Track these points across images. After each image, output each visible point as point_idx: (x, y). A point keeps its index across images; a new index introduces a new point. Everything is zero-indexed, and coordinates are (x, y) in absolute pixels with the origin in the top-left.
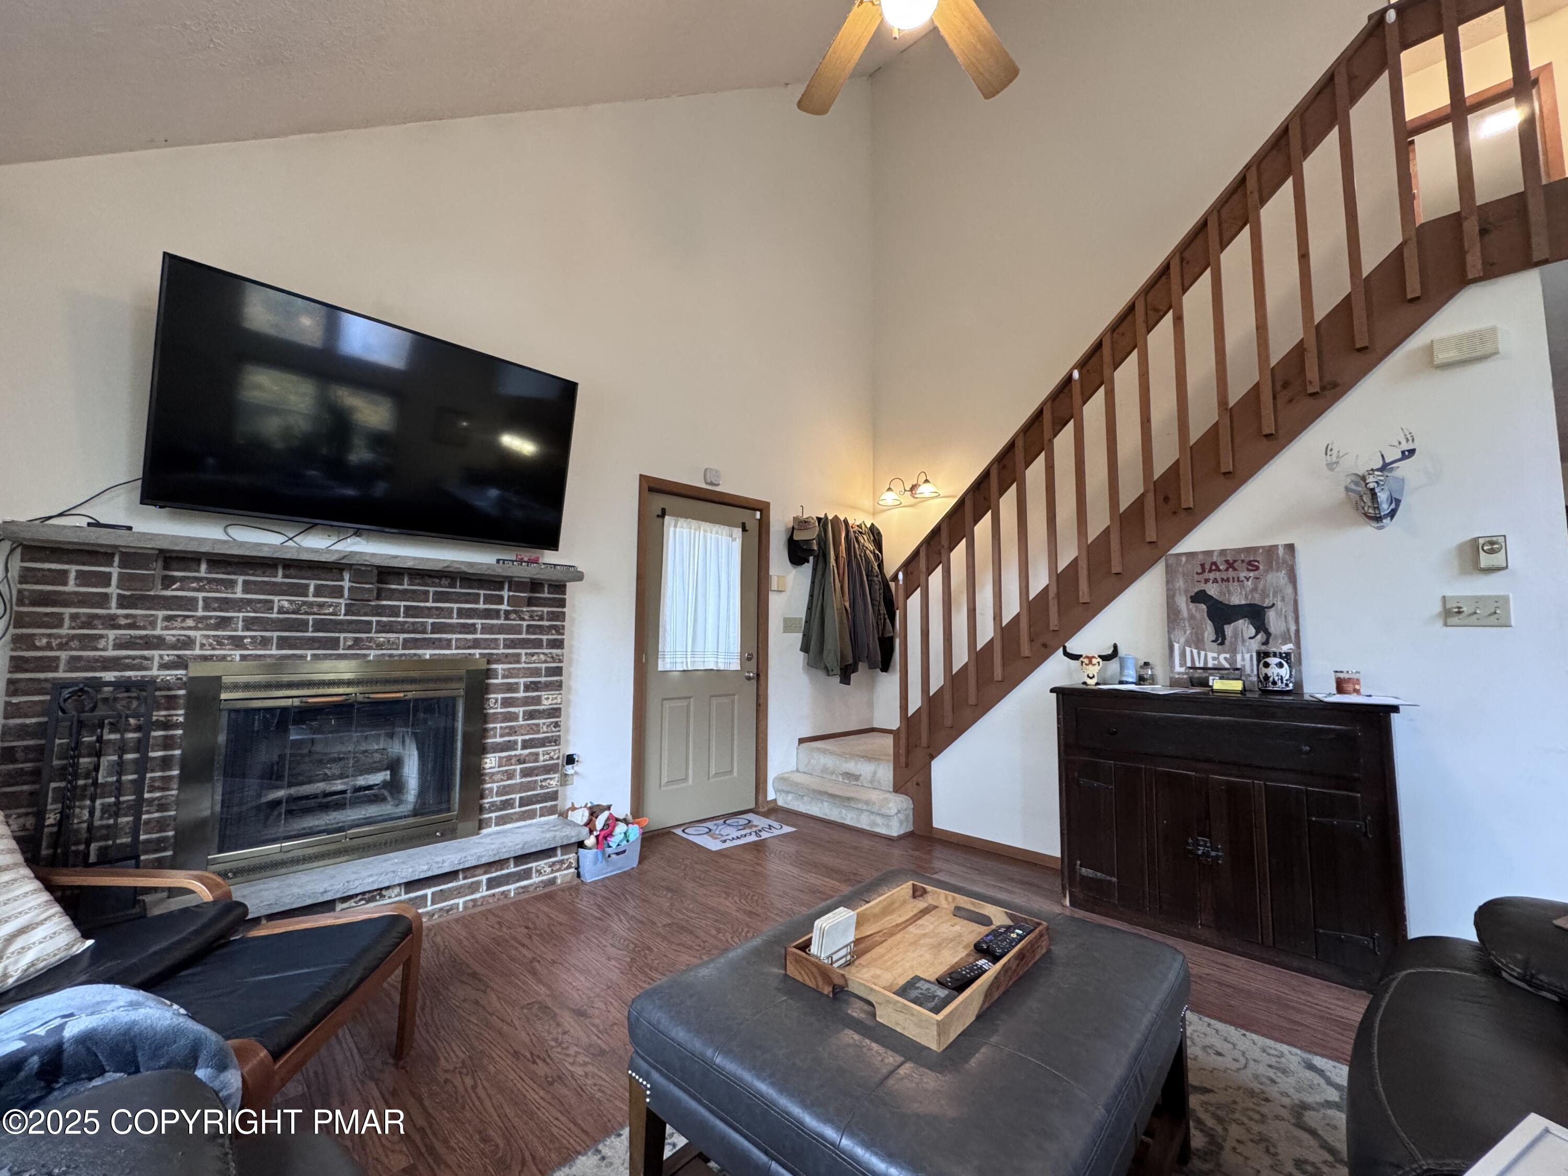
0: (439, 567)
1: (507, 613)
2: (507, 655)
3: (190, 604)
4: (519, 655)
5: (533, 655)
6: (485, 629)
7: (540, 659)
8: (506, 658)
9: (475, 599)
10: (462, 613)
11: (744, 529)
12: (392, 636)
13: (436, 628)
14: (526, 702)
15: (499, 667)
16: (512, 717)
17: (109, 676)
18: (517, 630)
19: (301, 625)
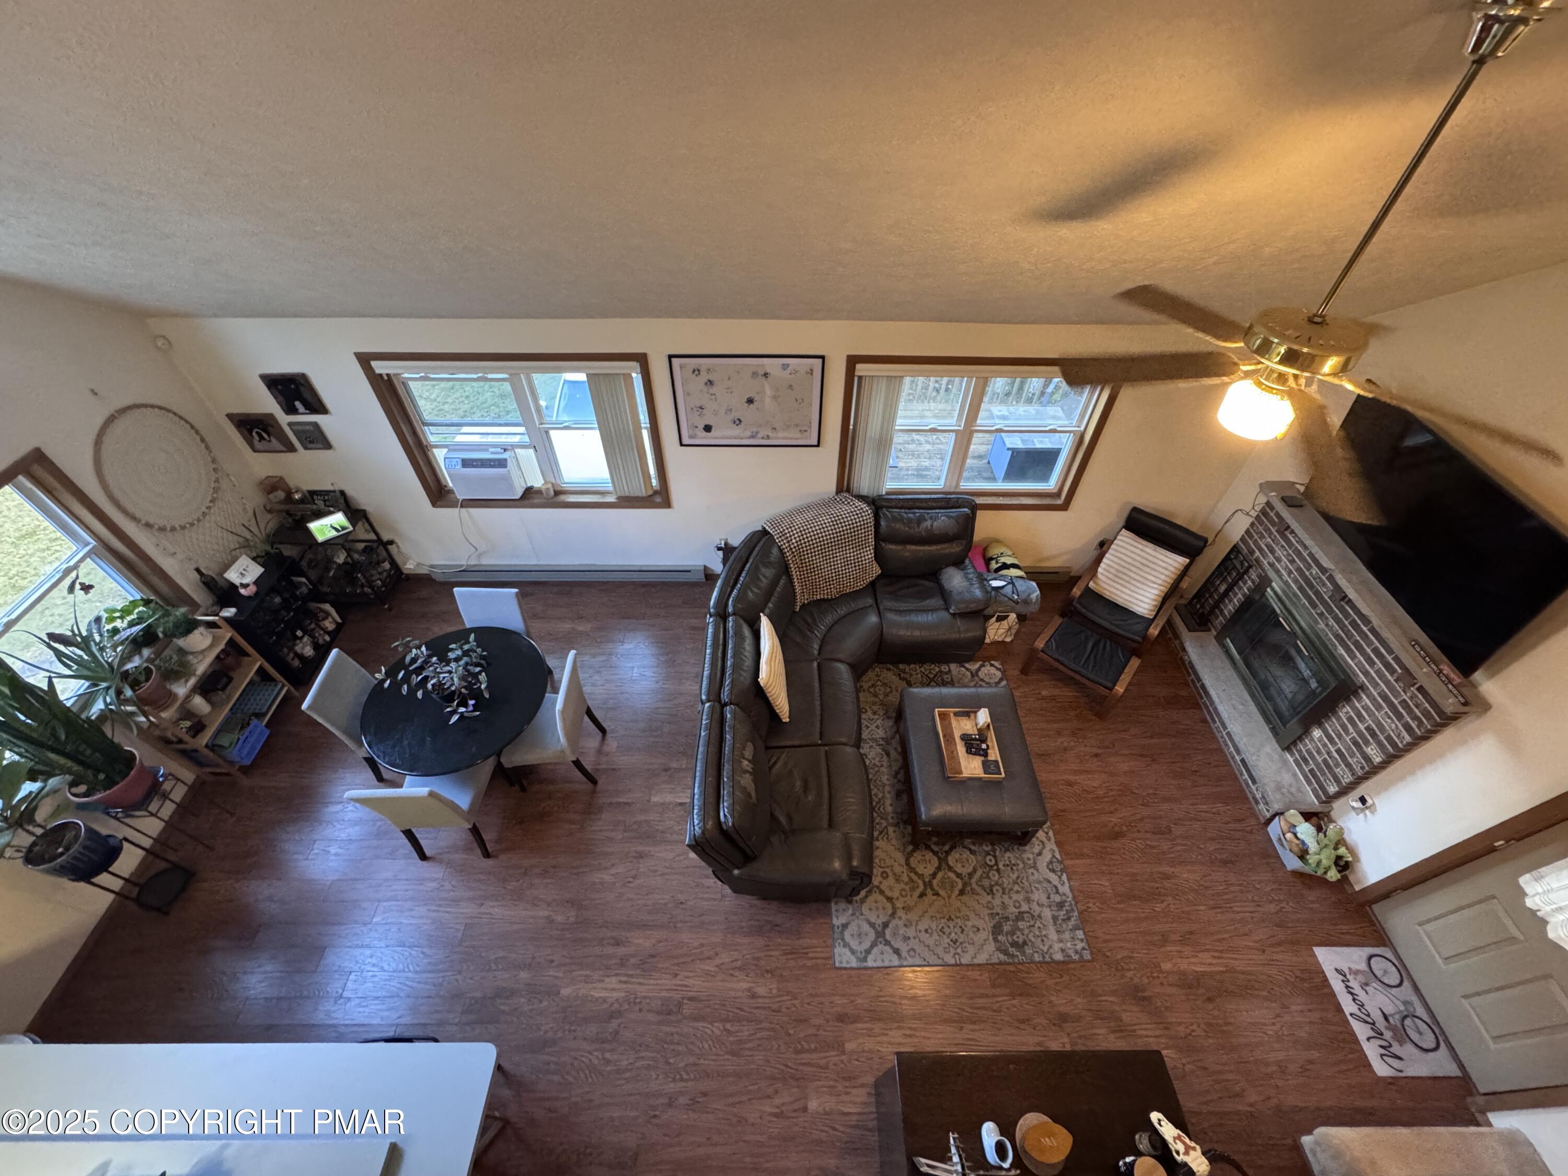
2: (1375, 699)
4: (1382, 708)
5: (1389, 718)
6: (1378, 672)
7: (1391, 724)
12: (1336, 626)
14: (1360, 734)
15: (1365, 699)
16: (1347, 731)
17: (1257, 554)
18: (1396, 694)
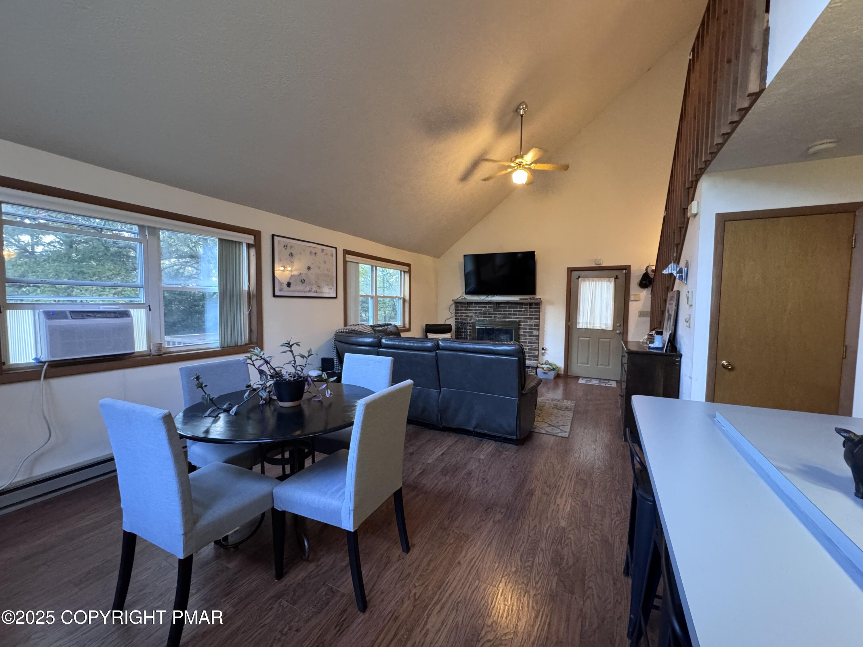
0: (506, 301)
1: (524, 311)
2: (524, 321)
3: (471, 310)
4: (527, 321)
5: (530, 321)
6: (519, 315)
7: (533, 322)
8: (524, 322)
9: (517, 308)
10: (514, 311)
11: (617, 278)
12: (501, 316)
13: (509, 314)
14: (529, 332)
15: (522, 324)
16: (526, 336)
17: (464, 321)
18: (527, 315)
19: (486, 314)
